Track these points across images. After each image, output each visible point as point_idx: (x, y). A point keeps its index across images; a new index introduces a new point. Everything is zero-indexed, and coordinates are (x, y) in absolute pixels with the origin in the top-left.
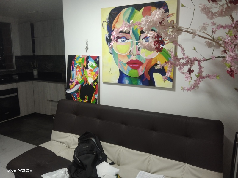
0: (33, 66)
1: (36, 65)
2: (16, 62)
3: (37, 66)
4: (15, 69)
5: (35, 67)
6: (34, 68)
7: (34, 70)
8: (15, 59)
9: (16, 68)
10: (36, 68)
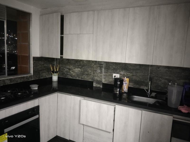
0: (52, 70)
1: (56, 69)
2: (33, 64)
3: (58, 70)
4: (31, 74)
5: (55, 71)
6: (53, 72)
7: (54, 75)
8: (33, 60)
9: (33, 72)
10: (56, 73)
